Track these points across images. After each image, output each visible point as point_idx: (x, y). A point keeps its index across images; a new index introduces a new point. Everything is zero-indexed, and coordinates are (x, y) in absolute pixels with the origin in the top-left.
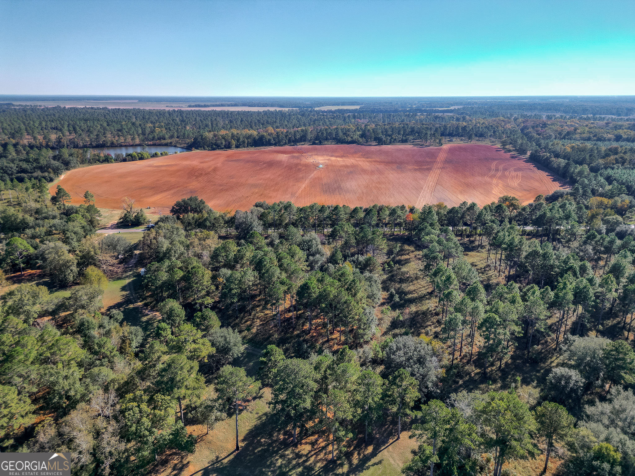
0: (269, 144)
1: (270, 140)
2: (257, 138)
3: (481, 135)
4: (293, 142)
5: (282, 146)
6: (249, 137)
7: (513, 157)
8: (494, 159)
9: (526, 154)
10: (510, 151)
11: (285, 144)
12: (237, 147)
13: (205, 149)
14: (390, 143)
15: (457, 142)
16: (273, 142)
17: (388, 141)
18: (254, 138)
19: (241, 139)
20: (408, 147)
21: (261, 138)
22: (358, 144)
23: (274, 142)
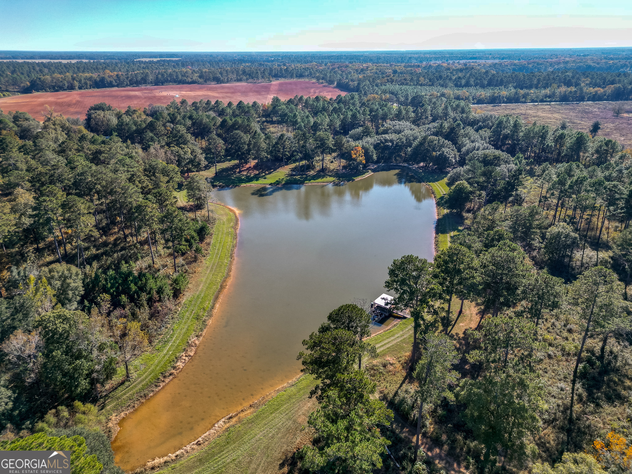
0: (111, 85)
1: (111, 82)
2: (98, 79)
3: (301, 76)
4: (135, 83)
5: (124, 87)
6: (90, 79)
7: (324, 86)
8: (312, 88)
9: (334, 84)
10: (322, 83)
11: (127, 85)
12: (80, 88)
13: (46, 91)
14: (228, 82)
15: (282, 80)
16: (114, 83)
17: (226, 80)
18: (95, 80)
19: (83, 81)
20: (244, 84)
21: (102, 80)
22: (199, 84)
23: (116, 84)
